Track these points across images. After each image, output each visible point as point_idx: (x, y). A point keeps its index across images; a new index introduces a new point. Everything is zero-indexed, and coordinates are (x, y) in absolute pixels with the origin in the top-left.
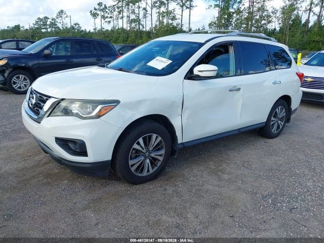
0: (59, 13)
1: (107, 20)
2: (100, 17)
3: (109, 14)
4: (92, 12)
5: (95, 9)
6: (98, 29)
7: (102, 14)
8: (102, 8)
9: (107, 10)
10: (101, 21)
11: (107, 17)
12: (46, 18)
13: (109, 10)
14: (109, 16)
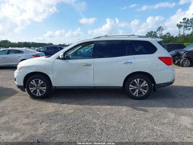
0: (159, 28)
1: (188, 28)
2: (183, 27)
3: (189, 24)
4: (178, 25)
5: (181, 23)
6: (181, 34)
7: (185, 25)
8: (185, 21)
9: (189, 22)
10: (184, 29)
11: (188, 26)
12: (152, 32)
13: (190, 21)
14: (190, 25)
